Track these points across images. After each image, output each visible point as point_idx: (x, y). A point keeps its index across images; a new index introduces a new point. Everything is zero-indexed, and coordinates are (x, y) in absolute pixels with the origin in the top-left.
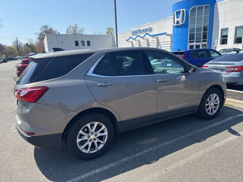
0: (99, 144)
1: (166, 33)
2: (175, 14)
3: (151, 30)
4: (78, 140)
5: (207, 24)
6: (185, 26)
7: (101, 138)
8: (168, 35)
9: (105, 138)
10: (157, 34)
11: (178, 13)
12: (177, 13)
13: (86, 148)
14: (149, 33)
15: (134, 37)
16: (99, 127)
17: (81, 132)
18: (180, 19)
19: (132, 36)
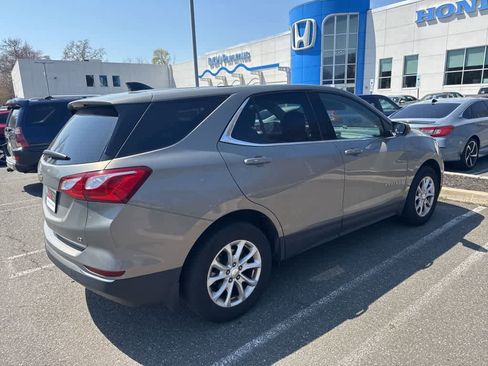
0: (245, 285)
1: (277, 65)
2: (296, 27)
3: (247, 57)
4: (211, 281)
5: (355, 50)
6: (314, 51)
7: (248, 273)
8: (281, 69)
9: (255, 273)
10: (260, 65)
11: (301, 26)
12: (298, 25)
13: (223, 296)
14: (245, 64)
15: (214, 71)
16: (246, 251)
17: (215, 263)
18: (304, 38)
19: (209, 68)
